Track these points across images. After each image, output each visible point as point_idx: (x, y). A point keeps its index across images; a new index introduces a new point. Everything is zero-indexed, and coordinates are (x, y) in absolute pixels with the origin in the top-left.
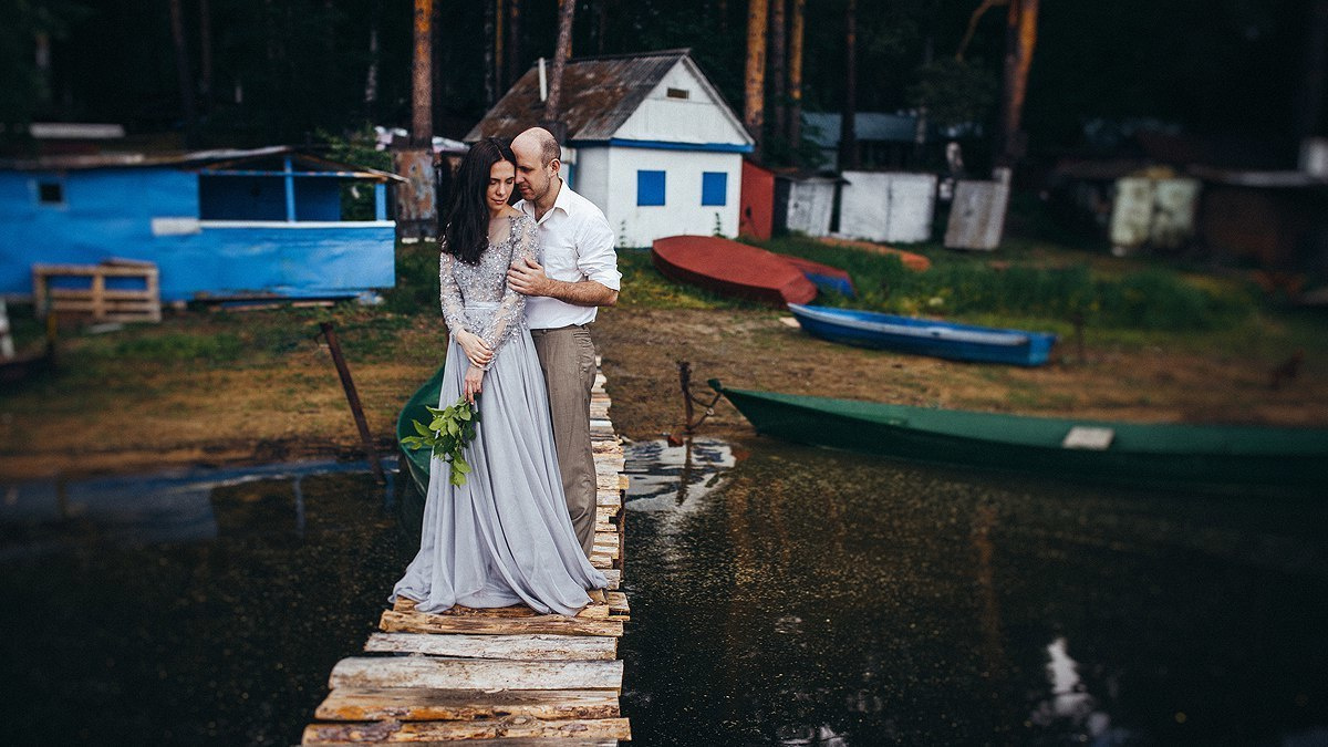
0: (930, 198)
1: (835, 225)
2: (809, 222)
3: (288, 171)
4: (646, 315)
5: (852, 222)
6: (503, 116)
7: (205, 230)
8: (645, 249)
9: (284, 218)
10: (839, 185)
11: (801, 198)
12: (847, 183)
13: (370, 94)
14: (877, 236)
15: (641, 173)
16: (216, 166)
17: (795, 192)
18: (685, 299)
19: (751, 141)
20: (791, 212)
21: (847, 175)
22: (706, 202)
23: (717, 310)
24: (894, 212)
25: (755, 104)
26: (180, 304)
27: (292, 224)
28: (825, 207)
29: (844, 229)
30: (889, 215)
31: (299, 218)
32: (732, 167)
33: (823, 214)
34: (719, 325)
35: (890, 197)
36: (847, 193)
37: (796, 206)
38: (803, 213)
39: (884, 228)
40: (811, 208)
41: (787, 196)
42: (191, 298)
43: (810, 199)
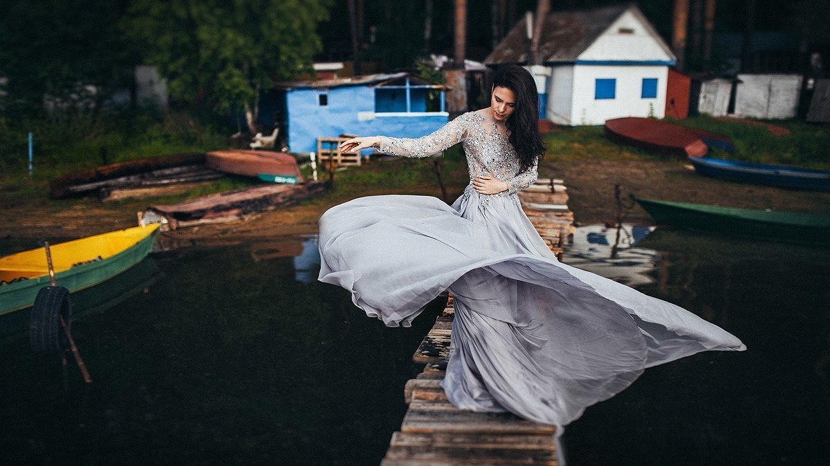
0: (798, 90)
1: (731, 109)
2: (713, 107)
3: (408, 86)
4: (599, 163)
5: (743, 107)
6: (506, 48)
7: (378, 118)
8: (600, 126)
9: (406, 111)
10: (735, 83)
11: (708, 92)
12: (741, 82)
13: (427, 34)
14: (759, 115)
15: (598, 81)
16: (382, 84)
17: (704, 87)
18: (627, 154)
19: (675, 58)
20: (701, 101)
21: (741, 77)
22: (644, 96)
23: (646, 160)
24: (772, 99)
25: (680, 34)
26: (367, 157)
27: (409, 114)
28: (724, 98)
29: (738, 112)
30: (769, 101)
31: (412, 111)
32: (661, 74)
33: (723, 102)
34: (645, 169)
35: (770, 90)
36: (740, 88)
37: (705, 97)
38: (709, 102)
39: (765, 110)
40: (715, 99)
41: (699, 91)
42: (371, 153)
43: (715, 93)
